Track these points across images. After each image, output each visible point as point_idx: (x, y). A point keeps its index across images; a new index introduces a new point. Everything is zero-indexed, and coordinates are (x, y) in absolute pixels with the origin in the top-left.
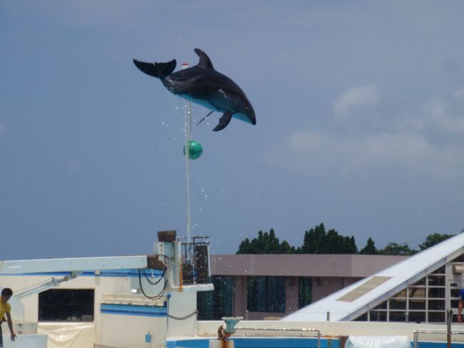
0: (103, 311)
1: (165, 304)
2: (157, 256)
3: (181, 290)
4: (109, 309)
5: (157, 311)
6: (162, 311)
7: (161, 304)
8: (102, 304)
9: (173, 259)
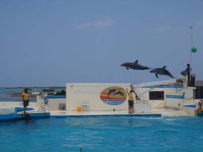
0: (167, 97)
1: (183, 95)
2: (181, 79)
3: (187, 88)
4: (168, 96)
5: (181, 97)
6: (182, 97)
7: (182, 95)
8: (166, 95)
9: (185, 80)
